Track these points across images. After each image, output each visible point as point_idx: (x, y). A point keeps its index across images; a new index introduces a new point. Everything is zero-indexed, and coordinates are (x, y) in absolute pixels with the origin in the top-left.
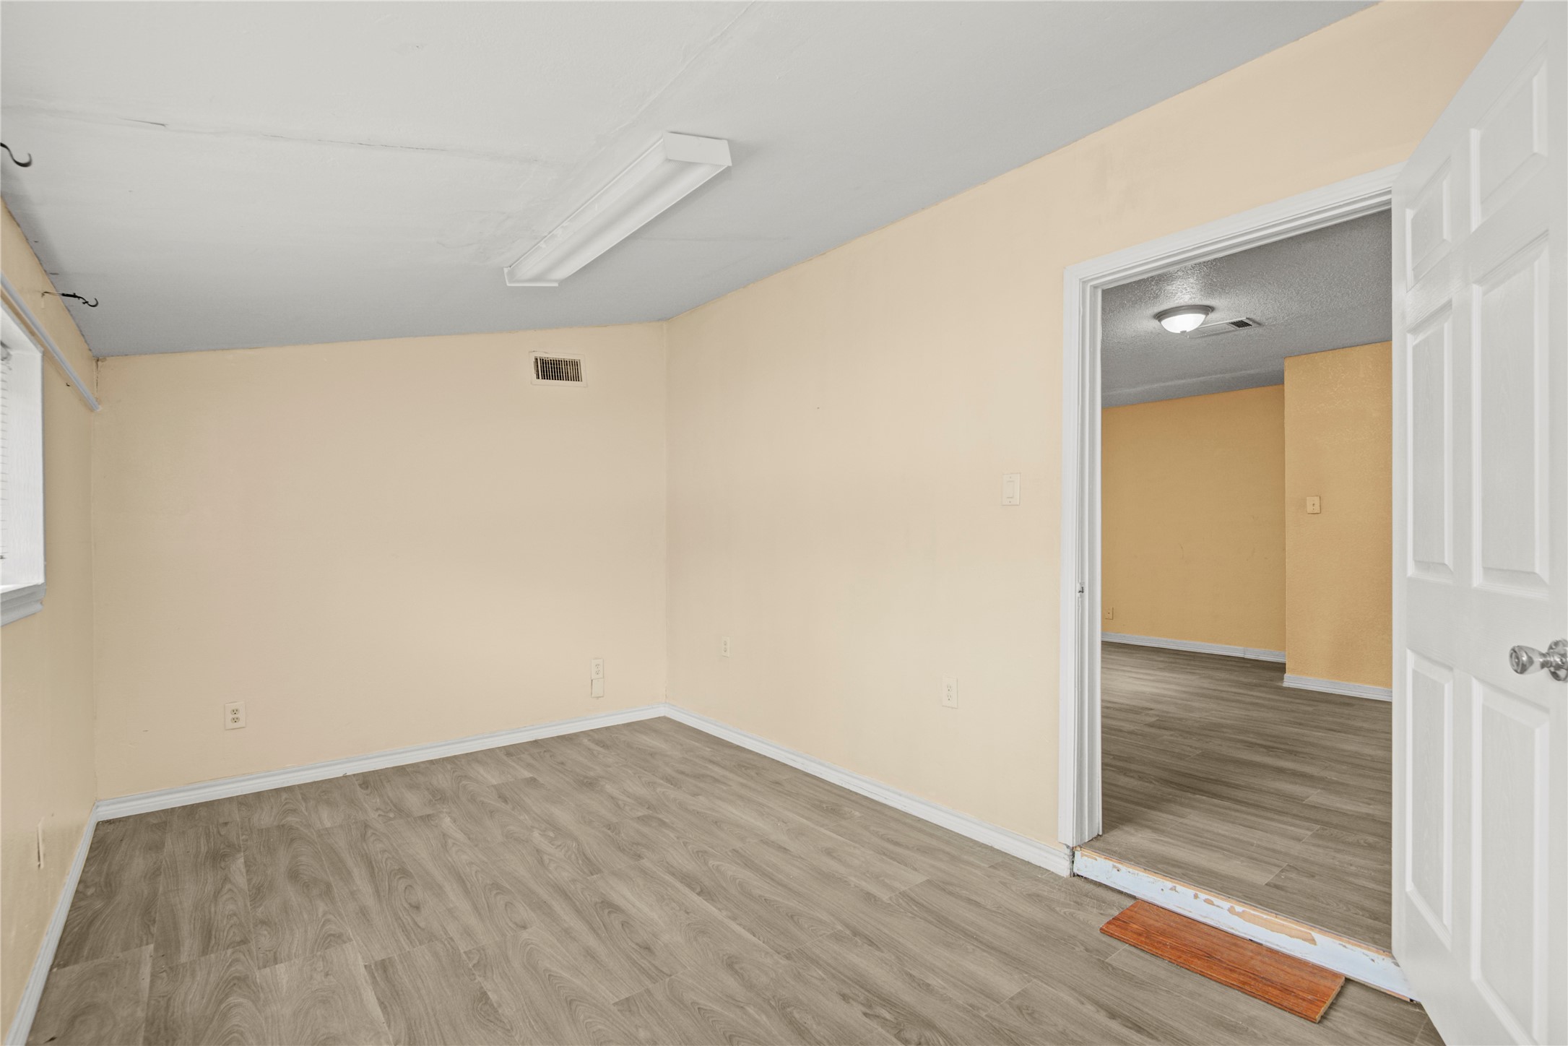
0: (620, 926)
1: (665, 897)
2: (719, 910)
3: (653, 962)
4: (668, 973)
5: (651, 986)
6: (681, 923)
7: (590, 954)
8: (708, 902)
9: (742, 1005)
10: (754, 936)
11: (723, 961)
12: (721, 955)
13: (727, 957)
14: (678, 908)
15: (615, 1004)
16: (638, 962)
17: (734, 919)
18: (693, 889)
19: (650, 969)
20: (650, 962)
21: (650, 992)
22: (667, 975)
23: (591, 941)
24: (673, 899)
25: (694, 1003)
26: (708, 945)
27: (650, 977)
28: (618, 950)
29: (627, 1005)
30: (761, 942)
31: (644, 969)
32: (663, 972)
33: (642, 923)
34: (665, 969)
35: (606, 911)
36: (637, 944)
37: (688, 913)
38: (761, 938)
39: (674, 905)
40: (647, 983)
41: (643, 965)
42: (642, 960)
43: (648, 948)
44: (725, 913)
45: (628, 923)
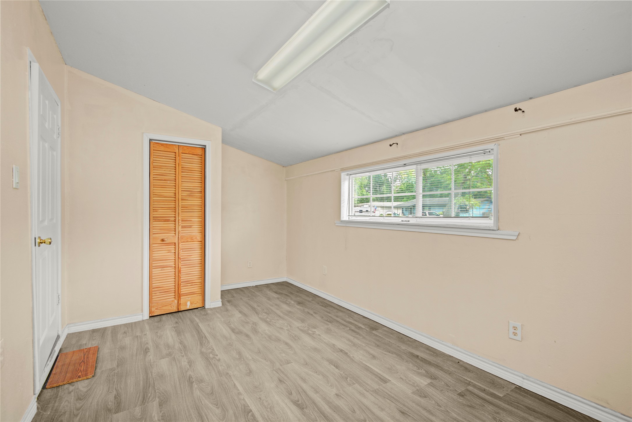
0: (292, 393)
1: (269, 410)
2: (244, 400)
3: (279, 376)
4: (274, 371)
5: (281, 367)
6: (265, 392)
7: (304, 381)
8: (248, 405)
9: (252, 360)
10: (235, 384)
11: (253, 374)
12: (252, 376)
13: (250, 375)
14: (264, 401)
15: (292, 363)
16: (284, 376)
17: (239, 394)
18: (253, 415)
19: (280, 373)
20: (280, 375)
21: (281, 365)
22: (274, 370)
23: (304, 386)
24: (266, 407)
25: (267, 361)
26: (256, 381)
27: (280, 370)
28: (293, 381)
29: (288, 362)
30: (234, 381)
31: (283, 373)
32: (275, 371)
33: (283, 393)
34: (275, 372)
35: (300, 402)
36: (285, 383)
37: (260, 398)
38: (233, 383)
39: (266, 404)
40: (281, 368)
41: (283, 374)
42: (283, 376)
43: (280, 381)
44: (242, 397)
45: (289, 394)
